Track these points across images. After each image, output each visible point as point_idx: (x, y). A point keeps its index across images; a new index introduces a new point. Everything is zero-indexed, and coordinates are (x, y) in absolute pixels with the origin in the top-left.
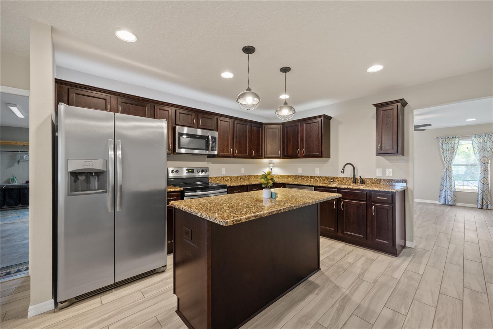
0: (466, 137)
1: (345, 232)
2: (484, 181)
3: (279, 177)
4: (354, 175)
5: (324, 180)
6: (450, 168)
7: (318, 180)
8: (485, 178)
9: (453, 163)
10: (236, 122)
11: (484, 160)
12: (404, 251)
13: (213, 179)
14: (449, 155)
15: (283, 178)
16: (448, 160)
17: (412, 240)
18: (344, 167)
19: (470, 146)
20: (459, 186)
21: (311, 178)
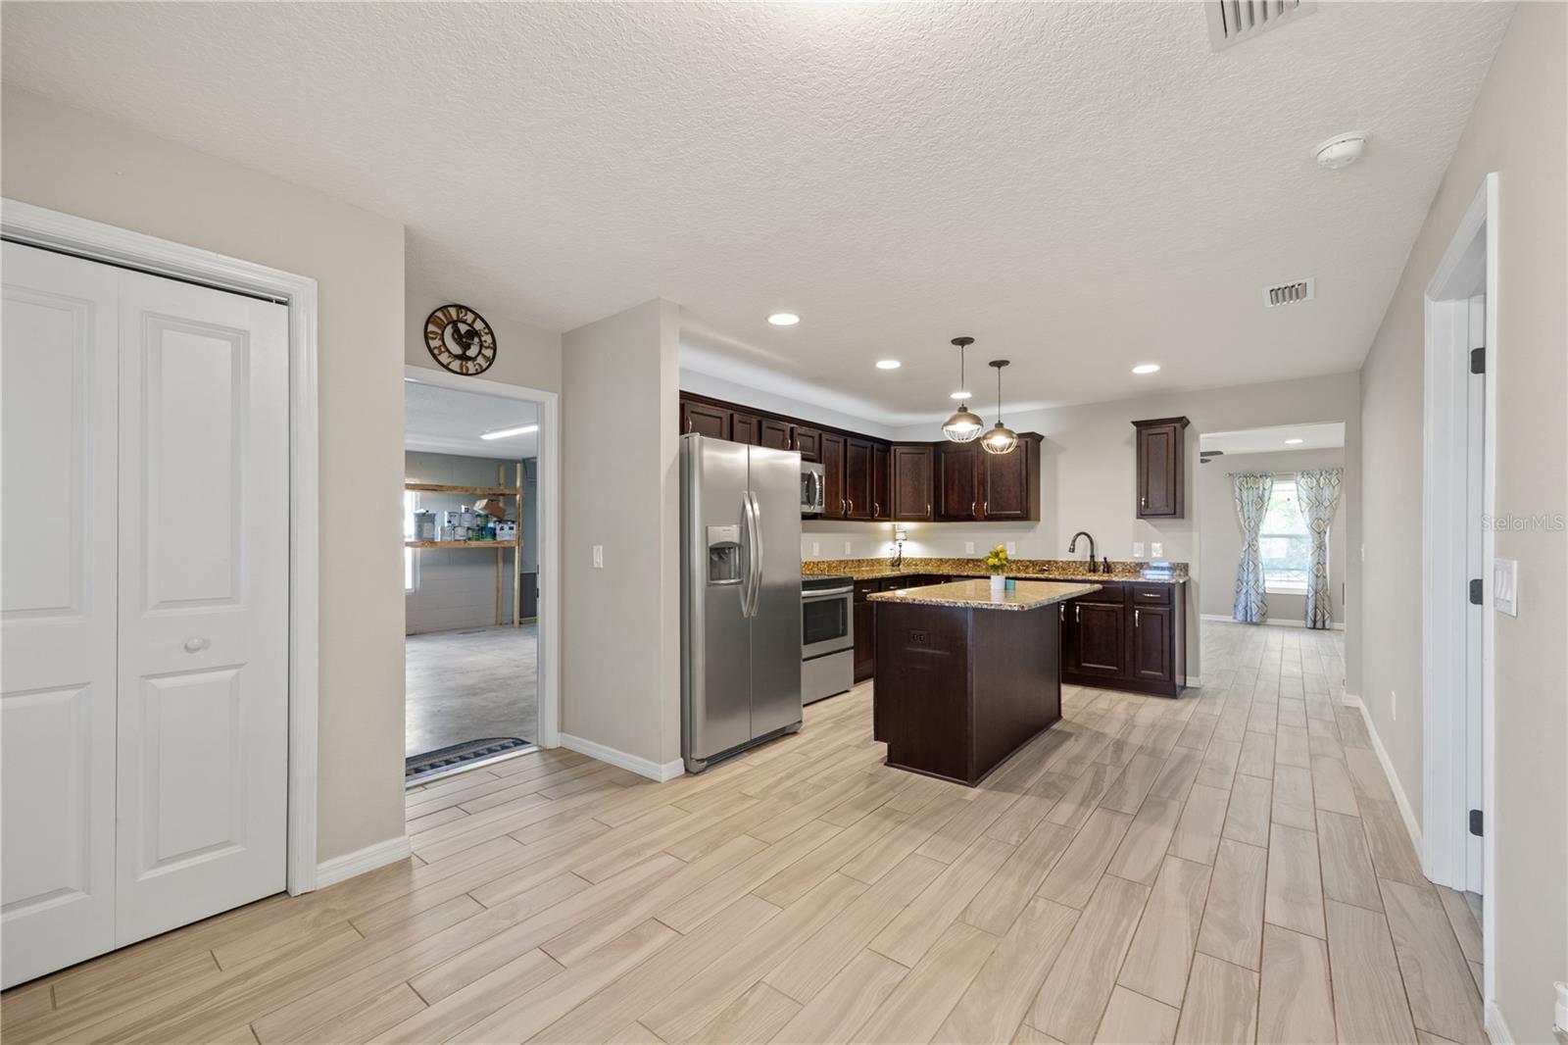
0: (1285, 475)
1: (1083, 664)
2: (1318, 570)
4: (1092, 557)
5: (1027, 567)
6: (1255, 542)
7: (1014, 567)
8: (1320, 564)
9: (1261, 533)
10: (849, 441)
11: (1319, 526)
12: (1184, 692)
14: (1253, 515)
16: (1252, 524)
17: (1197, 674)
18: (1074, 541)
19: (1293, 495)
20: (1273, 583)
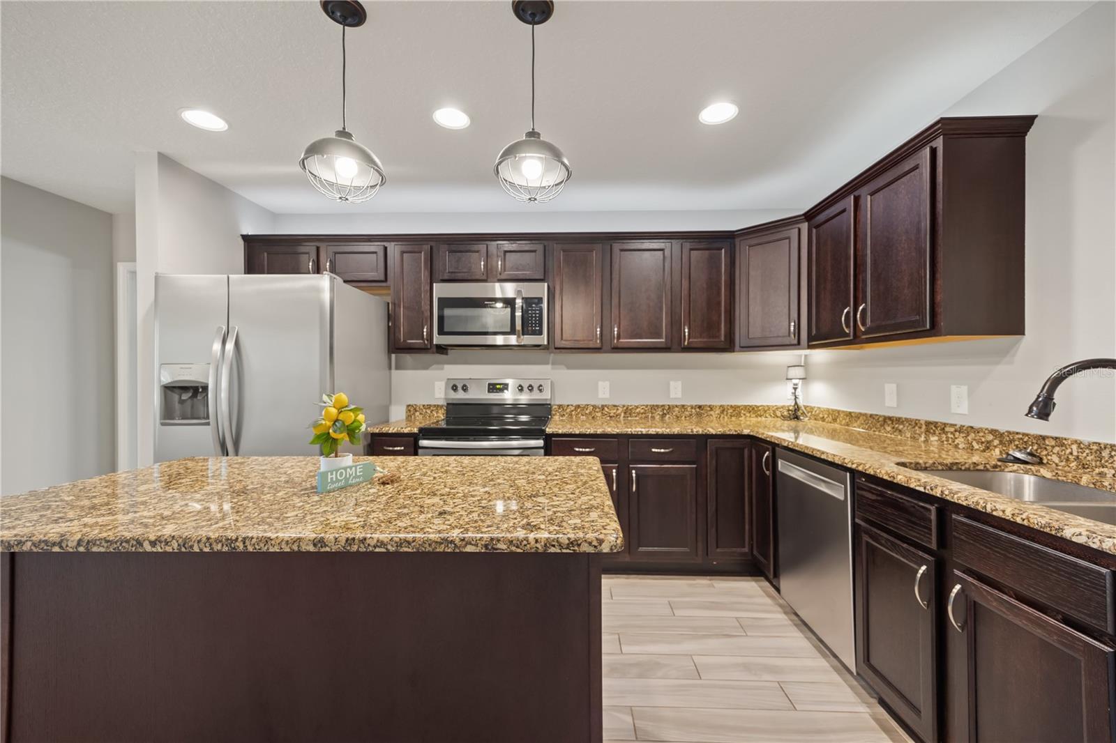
3: (826, 416)
13: (568, 410)
15: (835, 420)
21: (927, 431)
